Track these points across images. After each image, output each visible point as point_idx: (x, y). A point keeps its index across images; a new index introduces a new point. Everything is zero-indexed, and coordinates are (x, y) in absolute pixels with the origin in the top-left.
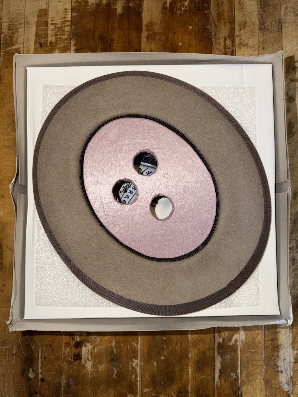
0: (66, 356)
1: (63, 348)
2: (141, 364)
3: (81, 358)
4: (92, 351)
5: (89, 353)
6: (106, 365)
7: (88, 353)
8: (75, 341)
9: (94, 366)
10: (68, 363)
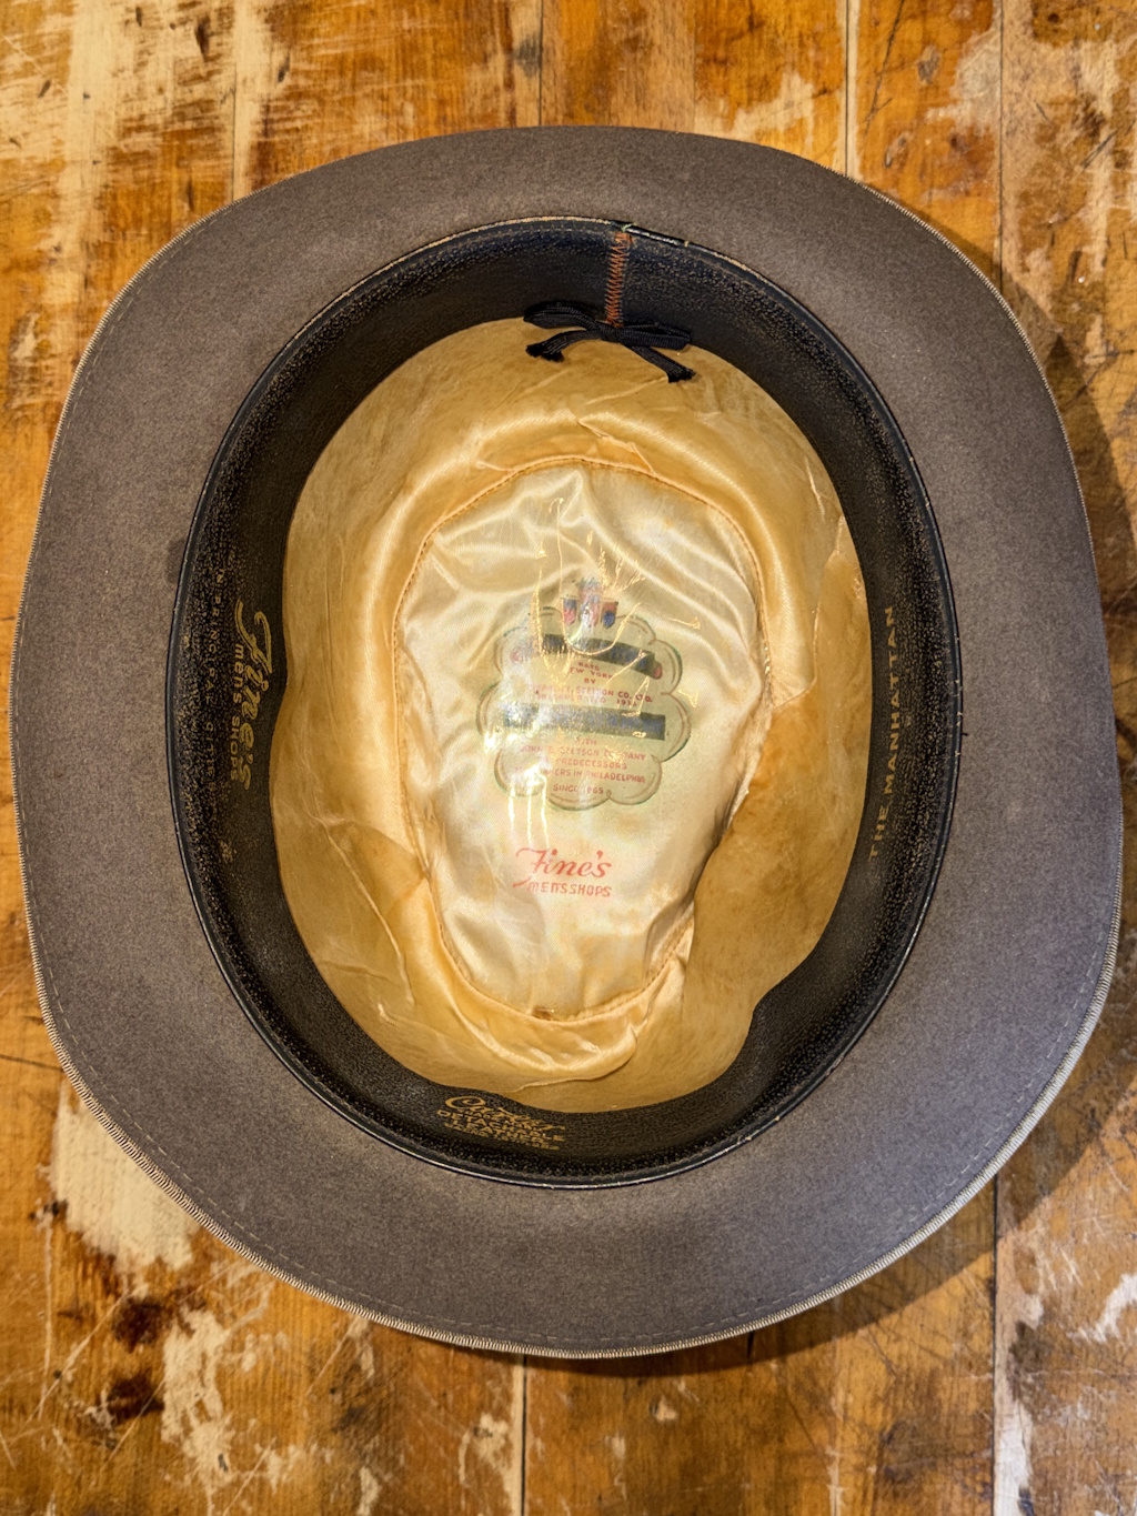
0: (65, 1390)
1: (49, 1338)
2: (534, 1448)
3: (158, 1407)
4: (226, 1363)
5: (210, 1374)
6: (314, 1448)
7: (201, 1374)
8: (118, 1302)
9: (241, 1455)
10: (78, 1432)
